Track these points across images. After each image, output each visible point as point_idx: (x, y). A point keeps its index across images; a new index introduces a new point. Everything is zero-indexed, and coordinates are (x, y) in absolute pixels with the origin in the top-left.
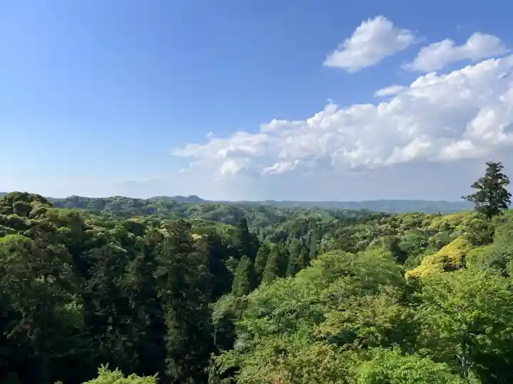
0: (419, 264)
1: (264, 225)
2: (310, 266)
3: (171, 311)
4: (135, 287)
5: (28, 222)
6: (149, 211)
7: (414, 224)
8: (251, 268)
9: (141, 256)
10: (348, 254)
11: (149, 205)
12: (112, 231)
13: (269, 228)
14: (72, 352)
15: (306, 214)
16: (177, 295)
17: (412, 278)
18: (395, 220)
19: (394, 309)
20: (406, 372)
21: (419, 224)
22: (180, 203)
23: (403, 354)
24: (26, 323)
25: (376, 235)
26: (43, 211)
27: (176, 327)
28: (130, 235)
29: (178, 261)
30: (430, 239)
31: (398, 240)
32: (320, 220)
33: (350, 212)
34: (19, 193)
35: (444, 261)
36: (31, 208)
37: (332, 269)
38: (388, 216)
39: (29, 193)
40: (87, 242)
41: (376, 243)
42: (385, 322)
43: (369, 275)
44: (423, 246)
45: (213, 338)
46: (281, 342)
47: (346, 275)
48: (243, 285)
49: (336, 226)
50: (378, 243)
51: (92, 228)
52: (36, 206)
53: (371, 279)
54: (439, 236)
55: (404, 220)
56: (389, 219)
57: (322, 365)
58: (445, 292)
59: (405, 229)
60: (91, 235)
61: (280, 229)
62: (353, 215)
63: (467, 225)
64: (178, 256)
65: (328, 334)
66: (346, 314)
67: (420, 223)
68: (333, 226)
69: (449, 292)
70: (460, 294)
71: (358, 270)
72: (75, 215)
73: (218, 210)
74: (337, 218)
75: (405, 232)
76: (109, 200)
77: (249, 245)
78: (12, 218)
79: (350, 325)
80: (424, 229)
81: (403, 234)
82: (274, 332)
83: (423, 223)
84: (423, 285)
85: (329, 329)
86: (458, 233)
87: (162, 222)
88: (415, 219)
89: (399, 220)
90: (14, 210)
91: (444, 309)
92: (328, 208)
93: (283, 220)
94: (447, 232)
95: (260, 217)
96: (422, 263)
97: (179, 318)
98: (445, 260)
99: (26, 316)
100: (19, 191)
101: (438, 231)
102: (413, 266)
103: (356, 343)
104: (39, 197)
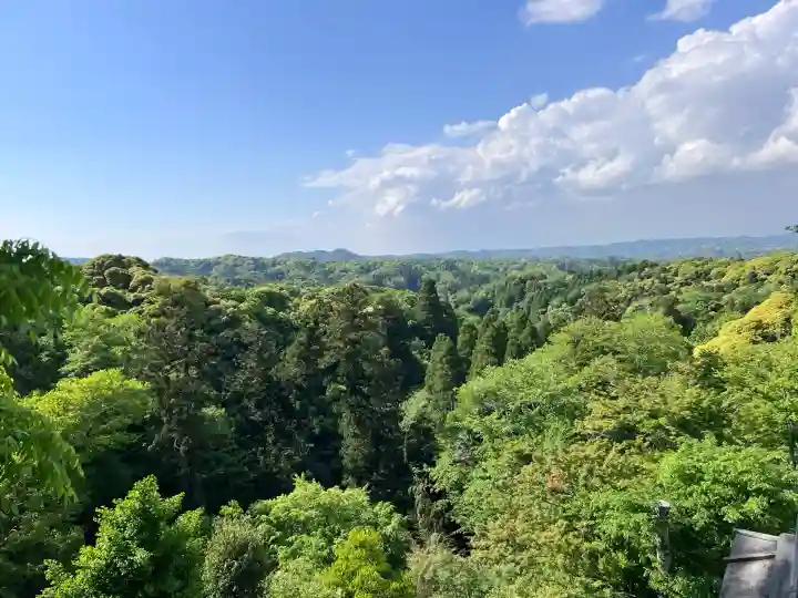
0: (716, 335)
1: (454, 289)
2: (549, 343)
3: (346, 414)
4: (299, 380)
5: (130, 297)
6: (279, 276)
7: (698, 276)
8: (452, 351)
9: (302, 337)
10: (607, 323)
11: (279, 267)
12: (243, 306)
13: (463, 294)
14: (221, 471)
15: (521, 269)
16: (354, 390)
17: (704, 355)
18: (664, 270)
19: (692, 393)
20: (726, 464)
21: (706, 275)
22: (322, 262)
23: (720, 444)
24: (170, 431)
25: (636, 297)
26: (147, 281)
27: (355, 436)
28: (270, 310)
29: (354, 343)
30: (726, 297)
31: (676, 301)
32: (544, 277)
33: (591, 261)
34: (111, 257)
35: (757, 328)
36: (129, 278)
37: (581, 346)
38: (654, 265)
39: (124, 255)
40: (213, 322)
41: (637, 309)
42: (682, 409)
43: (640, 352)
44: (713, 309)
45: (402, 452)
46: (524, 445)
47: (605, 353)
48: (441, 377)
49: (571, 286)
50: (640, 308)
51: (218, 303)
52: (137, 274)
53: (645, 357)
54: (740, 293)
55: (681, 271)
56: (657, 269)
57: (606, 461)
58: (763, 371)
59: (682, 285)
60: (219, 311)
61: (481, 294)
62: (596, 268)
63: (786, 273)
64: (352, 336)
65: (600, 429)
66: (621, 403)
67: (707, 273)
68: (566, 285)
69: (771, 370)
70: (787, 372)
71: (623, 347)
72: (192, 285)
73: (382, 270)
74: (571, 272)
75: (683, 289)
76: (217, 262)
77: (441, 320)
78: (108, 293)
79: (629, 416)
80: (714, 283)
81: (679, 292)
82: (509, 434)
83: (714, 272)
84: (725, 364)
85: (599, 423)
86: (772, 286)
87: (303, 291)
88: (700, 268)
89: (673, 271)
90: (108, 281)
91: (762, 393)
92: (556, 257)
93: (485, 280)
94: (753, 286)
95: (447, 277)
96: (721, 332)
97: (359, 422)
98: (759, 326)
99: (169, 422)
100: (110, 254)
101: (738, 286)
102: (703, 338)
103: (639, 440)
104: (139, 260)
